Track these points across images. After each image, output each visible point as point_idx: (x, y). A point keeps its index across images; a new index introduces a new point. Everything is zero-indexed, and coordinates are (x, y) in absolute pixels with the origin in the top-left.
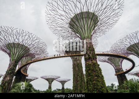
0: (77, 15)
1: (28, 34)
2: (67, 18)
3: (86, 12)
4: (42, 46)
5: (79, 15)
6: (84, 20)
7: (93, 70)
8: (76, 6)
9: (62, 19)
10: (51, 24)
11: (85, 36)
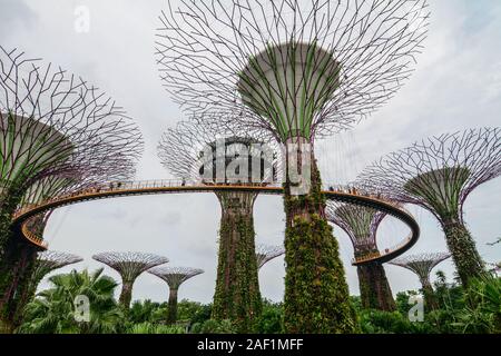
0: (277, 51)
1: (78, 90)
2: (238, 54)
3: (309, 46)
4: (125, 141)
5: (284, 51)
6: (299, 71)
7: (313, 244)
8: (278, 18)
9: (219, 56)
10: (172, 65)
11: (293, 127)
